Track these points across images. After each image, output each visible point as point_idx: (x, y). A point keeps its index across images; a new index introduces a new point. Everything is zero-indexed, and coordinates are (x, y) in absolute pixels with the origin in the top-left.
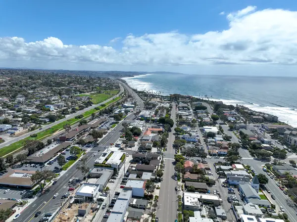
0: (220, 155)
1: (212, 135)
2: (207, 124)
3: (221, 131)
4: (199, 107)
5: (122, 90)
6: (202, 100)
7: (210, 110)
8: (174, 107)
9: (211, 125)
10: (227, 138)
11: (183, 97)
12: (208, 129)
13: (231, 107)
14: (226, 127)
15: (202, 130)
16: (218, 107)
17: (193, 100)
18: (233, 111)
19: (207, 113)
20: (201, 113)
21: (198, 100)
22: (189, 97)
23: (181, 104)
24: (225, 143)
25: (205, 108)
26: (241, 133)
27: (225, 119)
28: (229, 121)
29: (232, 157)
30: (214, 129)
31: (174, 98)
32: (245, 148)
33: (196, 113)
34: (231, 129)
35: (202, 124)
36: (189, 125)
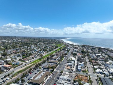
0: (102, 60)
1: (99, 56)
3: (102, 55)
4: (93, 49)
6: (94, 47)
7: (97, 50)
8: (84, 49)
9: (98, 53)
10: (104, 57)
11: (86, 46)
12: (97, 54)
13: (105, 49)
14: (103, 54)
15: (95, 55)
16: (100, 49)
17: (90, 47)
18: (105, 50)
19: (96, 50)
21: (92, 47)
23: (86, 48)
24: (104, 58)
26: (108, 56)
27: (103, 52)
28: (104, 53)
29: (106, 60)
30: (100, 54)
31: (84, 46)
32: (110, 59)
33: (92, 51)
34: (105, 55)
35: (95, 53)
36: (91, 53)
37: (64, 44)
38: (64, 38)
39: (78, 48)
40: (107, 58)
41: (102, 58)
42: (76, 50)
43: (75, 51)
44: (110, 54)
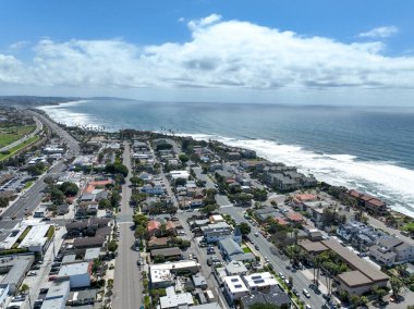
1: (181, 182)
2: (174, 168)
3: (193, 175)
5: (40, 127)
6: (166, 136)
7: (177, 148)
8: (127, 148)
9: (179, 168)
10: (201, 184)
11: (138, 133)
12: (175, 174)
13: (203, 143)
14: (198, 170)
15: (169, 177)
16: (187, 144)
17: (153, 136)
18: (206, 149)
19: (174, 153)
20: (165, 154)
21: (160, 136)
22: (148, 133)
23: (137, 144)
24: (199, 191)
25: (170, 147)
26: (217, 176)
27: (197, 160)
28: (202, 162)
29: (209, 208)
30: (184, 174)
31: (126, 135)
32: (222, 193)
33: (158, 155)
34: (205, 171)
35: (168, 169)
36: (150, 171)
40: (212, 193)
41: (193, 195)
42: (85, 160)
44: (221, 168)
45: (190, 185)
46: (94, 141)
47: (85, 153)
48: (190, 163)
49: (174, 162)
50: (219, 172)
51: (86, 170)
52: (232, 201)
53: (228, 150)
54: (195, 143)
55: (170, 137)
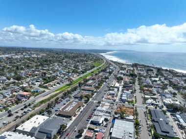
0: (159, 88)
1: (156, 81)
2: (153, 77)
3: (160, 80)
4: (149, 70)
6: (151, 67)
7: (155, 71)
8: (135, 70)
9: (155, 77)
10: (162, 82)
11: (139, 65)
12: (153, 79)
13: (166, 70)
14: (163, 79)
15: (151, 80)
16: (159, 70)
17: (145, 66)
18: (167, 72)
19: (153, 73)
20: (150, 73)
21: (148, 66)
22: (143, 65)
23: (139, 69)
24: (162, 84)
25: (152, 70)
26: (169, 81)
27: (162, 75)
28: (165, 76)
29: (164, 87)
30: (157, 79)
31: (135, 65)
32: (170, 86)
33: (147, 73)
34: (165, 79)
35: (151, 77)
36: (144, 77)
37: (105, 61)
38: (104, 51)
39: (125, 69)
40: (167, 85)
41: (159, 85)
42: (123, 72)
43: (121, 73)
44: (172, 79)
45: (158, 82)
46: (123, 66)
47: (122, 70)
48: (159, 76)
49: (153, 75)
50: (171, 80)
51: (124, 75)
52: (173, 88)
53: (177, 73)
54: (163, 70)
55: (152, 67)
